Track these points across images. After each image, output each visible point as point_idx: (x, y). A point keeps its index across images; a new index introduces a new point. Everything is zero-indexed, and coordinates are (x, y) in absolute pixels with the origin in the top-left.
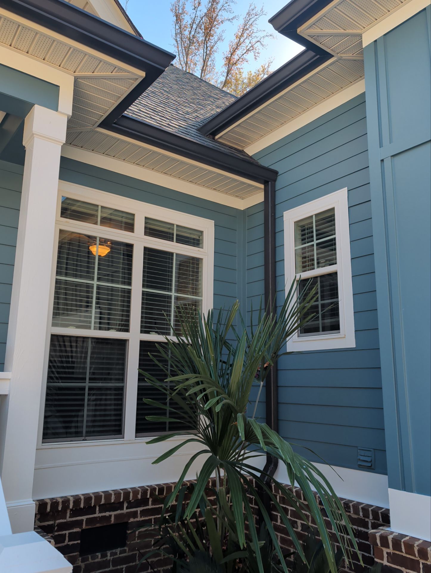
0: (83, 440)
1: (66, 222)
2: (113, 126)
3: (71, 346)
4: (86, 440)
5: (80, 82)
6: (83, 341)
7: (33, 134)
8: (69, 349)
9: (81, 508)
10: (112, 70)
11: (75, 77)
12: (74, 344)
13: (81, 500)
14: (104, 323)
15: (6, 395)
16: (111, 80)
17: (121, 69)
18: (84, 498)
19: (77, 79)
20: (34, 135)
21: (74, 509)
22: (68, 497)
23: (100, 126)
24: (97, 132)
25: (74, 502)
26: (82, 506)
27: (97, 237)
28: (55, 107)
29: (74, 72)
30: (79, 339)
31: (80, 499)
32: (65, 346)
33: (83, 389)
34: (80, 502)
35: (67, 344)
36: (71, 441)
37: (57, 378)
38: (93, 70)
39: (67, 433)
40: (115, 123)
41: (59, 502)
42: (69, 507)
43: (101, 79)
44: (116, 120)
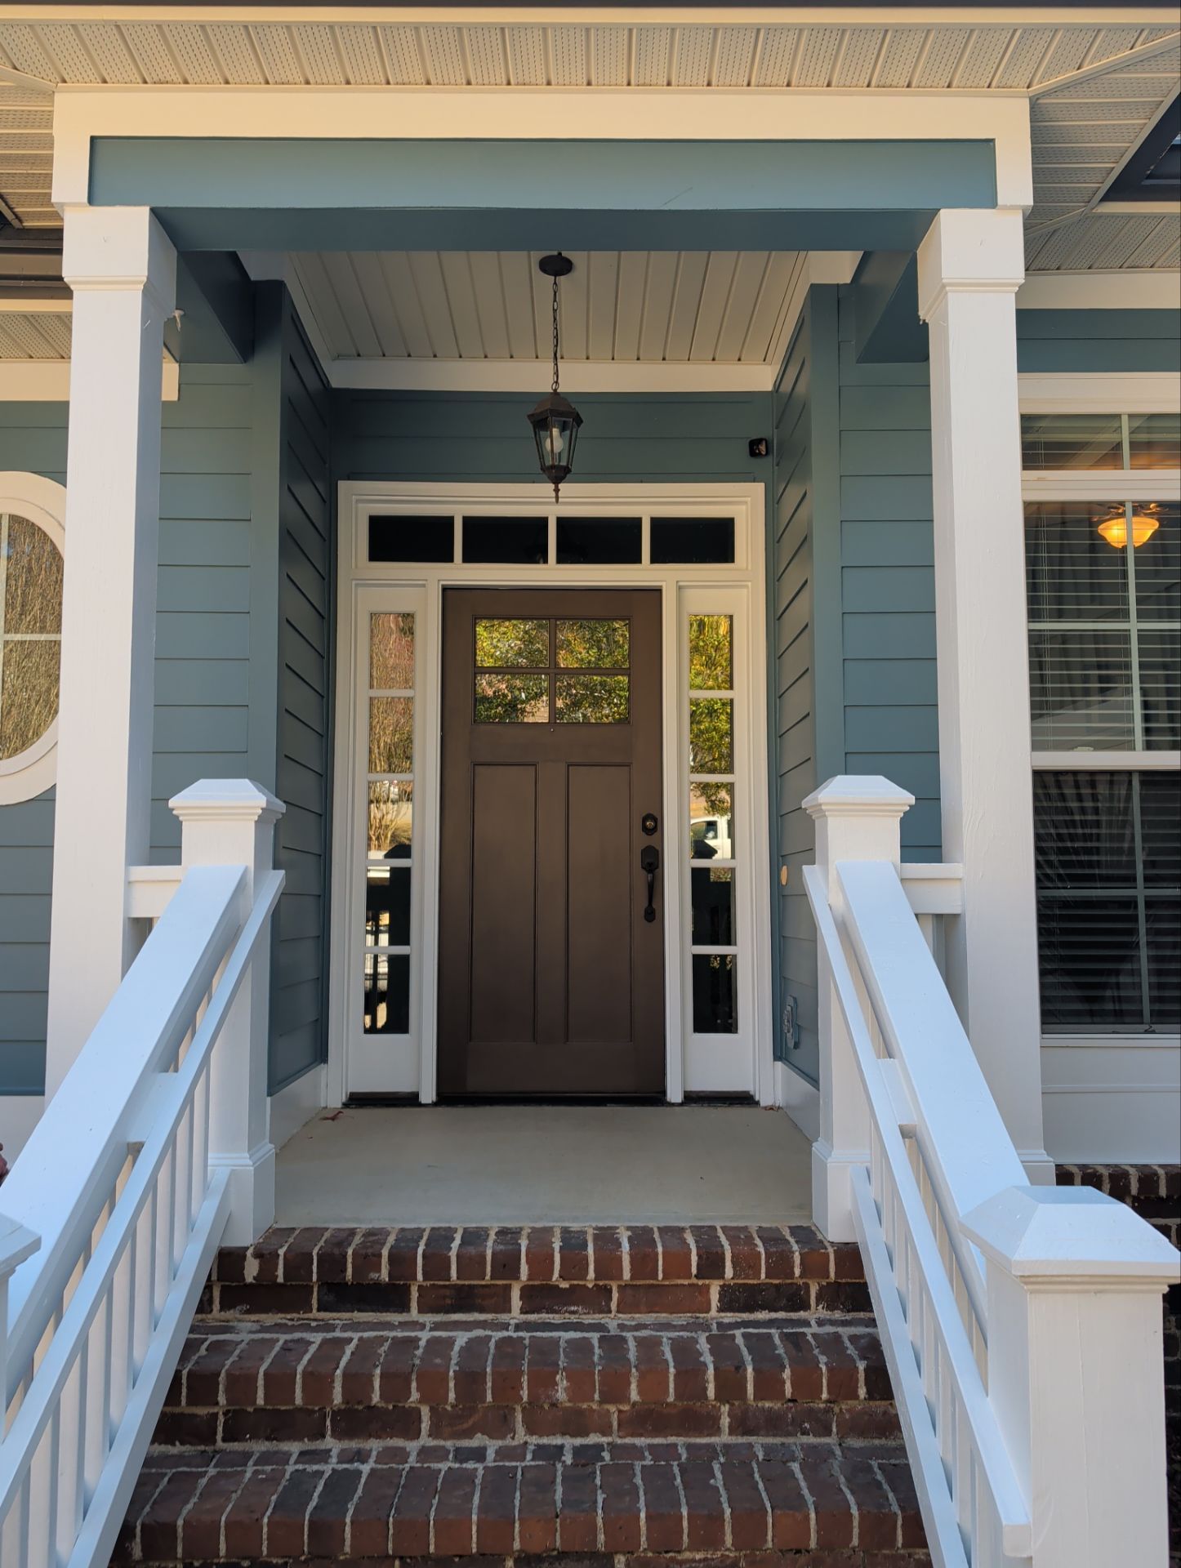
0: (1146, 1032)
1: (1039, 479)
2: (1147, 186)
3: (1080, 798)
4: (1153, 1032)
5: (1046, 104)
6: (1111, 783)
7: (944, 286)
8: (1074, 805)
9: (1161, 1199)
10: (1133, 41)
11: (1030, 99)
12: (1086, 791)
13: (1158, 1178)
14: (1160, 731)
15: (956, 916)
16: (1130, 67)
17: (1157, 30)
18: (1166, 1173)
19: (1038, 99)
20: (947, 288)
21: (1142, 1198)
22: (1122, 1167)
23: (1107, 198)
24: (1100, 216)
25: (1140, 1180)
26: (1163, 1192)
27: (1124, 502)
28: (989, 199)
29: (1028, 87)
30: (1098, 778)
31: (1156, 1174)
32: (1063, 797)
33: (1131, 903)
34: (1157, 1182)
35: (1069, 791)
36: (1113, 1033)
37: (1060, 877)
38: (1080, 61)
39: (1092, 1013)
40: (1149, 177)
41: (1101, 1176)
42: (1130, 1191)
43: (1105, 76)
44: (1152, 167)
